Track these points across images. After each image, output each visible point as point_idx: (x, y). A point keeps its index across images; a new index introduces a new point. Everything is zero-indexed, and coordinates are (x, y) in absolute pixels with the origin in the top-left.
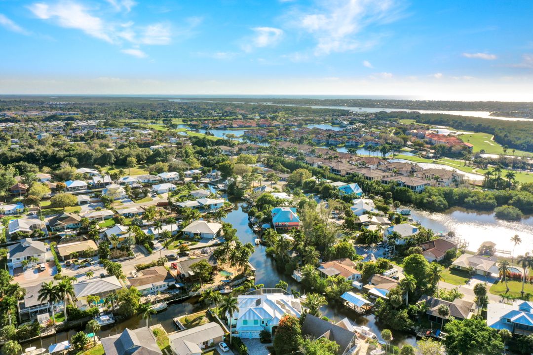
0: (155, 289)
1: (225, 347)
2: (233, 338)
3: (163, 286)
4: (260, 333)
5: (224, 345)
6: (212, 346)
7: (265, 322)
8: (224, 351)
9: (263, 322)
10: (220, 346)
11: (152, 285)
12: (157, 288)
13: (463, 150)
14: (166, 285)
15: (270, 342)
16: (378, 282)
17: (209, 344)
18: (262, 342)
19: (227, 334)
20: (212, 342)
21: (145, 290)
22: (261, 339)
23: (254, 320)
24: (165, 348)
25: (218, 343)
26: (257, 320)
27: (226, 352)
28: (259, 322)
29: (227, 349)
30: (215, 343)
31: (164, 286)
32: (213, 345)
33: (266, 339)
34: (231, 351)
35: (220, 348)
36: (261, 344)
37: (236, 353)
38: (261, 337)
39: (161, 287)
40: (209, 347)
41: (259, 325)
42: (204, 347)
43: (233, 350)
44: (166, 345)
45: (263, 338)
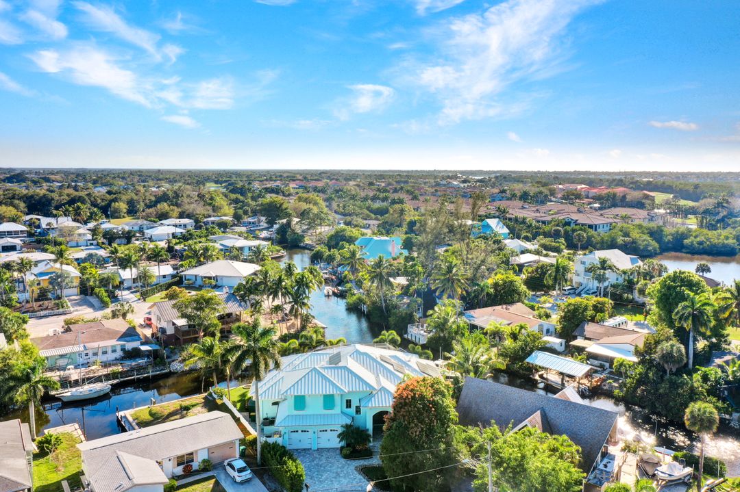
0: (90, 355)
1: (241, 470)
2: (266, 446)
3: (109, 351)
4: (340, 430)
5: (240, 463)
6: (205, 470)
7: (354, 404)
8: (238, 480)
9: (349, 404)
10: (228, 469)
11: (85, 346)
12: (95, 354)
13: (643, 198)
14: (119, 349)
15: (368, 454)
16: (601, 336)
17: (195, 465)
18: (347, 457)
19: (249, 438)
20: (206, 457)
21: (62, 356)
22: (342, 448)
23: (325, 396)
24: (67, 479)
25: (224, 462)
26: (332, 396)
27: (243, 483)
28: (338, 400)
29: (247, 474)
30: (215, 461)
31: (114, 351)
32: (207, 466)
33: (358, 448)
34: (257, 481)
35: (227, 474)
36: (343, 461)
37: (273, 486)
38: (343, 444)
39: (105, 353)
40: (197, 472)
41: (337, 410)
42: (179, 470)
43: (266, 477)
44: (72, 470)
45: (348, 445)
